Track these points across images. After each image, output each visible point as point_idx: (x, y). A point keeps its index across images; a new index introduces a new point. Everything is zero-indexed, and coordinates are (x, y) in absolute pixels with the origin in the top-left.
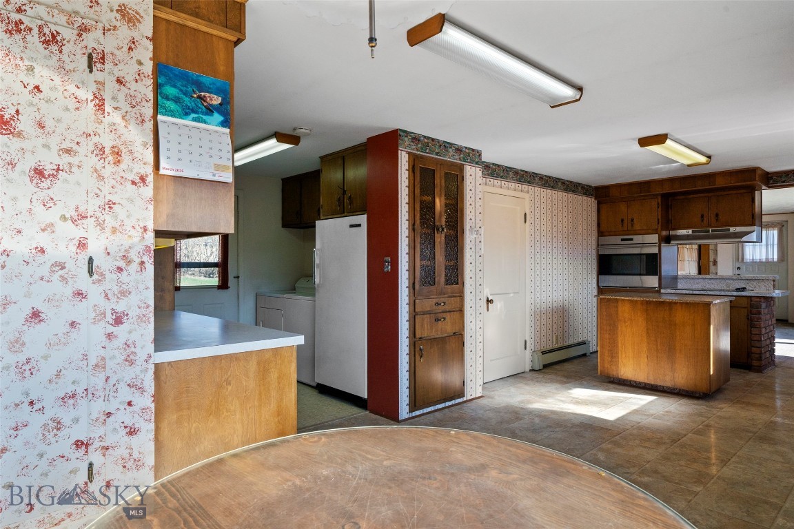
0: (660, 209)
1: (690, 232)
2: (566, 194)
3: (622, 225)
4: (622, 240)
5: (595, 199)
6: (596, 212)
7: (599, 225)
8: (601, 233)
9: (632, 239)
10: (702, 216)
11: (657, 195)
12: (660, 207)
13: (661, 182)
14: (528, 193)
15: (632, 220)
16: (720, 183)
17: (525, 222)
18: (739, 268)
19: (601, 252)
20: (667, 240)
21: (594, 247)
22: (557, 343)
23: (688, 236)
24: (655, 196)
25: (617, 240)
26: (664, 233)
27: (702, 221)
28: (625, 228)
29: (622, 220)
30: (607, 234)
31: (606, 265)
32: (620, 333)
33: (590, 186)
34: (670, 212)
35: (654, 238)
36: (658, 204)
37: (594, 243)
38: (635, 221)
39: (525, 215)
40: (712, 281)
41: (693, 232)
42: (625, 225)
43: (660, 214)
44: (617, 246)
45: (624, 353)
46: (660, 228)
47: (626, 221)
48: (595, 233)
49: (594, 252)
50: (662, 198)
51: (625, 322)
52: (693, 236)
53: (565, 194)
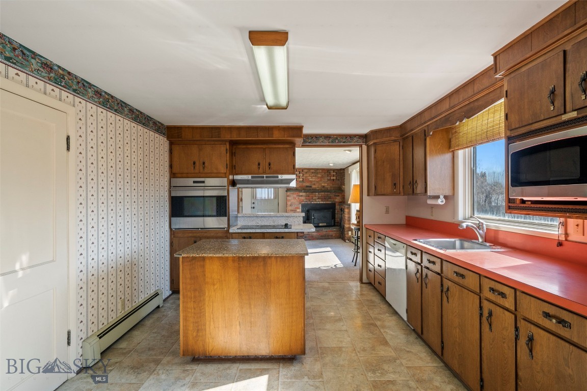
0: (228, 154)
1: (249, 177)
2: (136, 125)
3: (194, 167)
4: (194, 182)
5: (168, 138)
6: (168, 151)
7: (171, 166)
8: (173, 175)
9: (203, 182)
10: (259, 164)
11: (226, 141)
12: (228, 152)
13: (230, 129)
14: (74, 106)
15: (204, 163)
16: (277, 136)
17: (68, 149)
18: (254, 203)
19: (173, 194)
20: (233, 183)
21: (167, 188)
22: (124, 308)
23: (248, 180)
24: (224, 142)
25: (190, 182)
26: (231, 177)
27: (259, 168)
28: (197, 171)
29: (194, 163)
30: (179, 175)
31: (178, 207)
32: (207, 299)
33: (162, 124)
34: (234, 159)
35: (224, 181)
36: (227, 149)
37: (167, 184)
38: (206, 164)
39: (68, 138)
40: (263, 218)
41: (252, 177)
42: (197, 167)
43: (228, 159)
44: (190, 188)
45: (212, 323)
46: (228, 172)
47: (197, 164)
48: (167, 174)
49: (167, 194)
50: (229, 144)
51: (214, 285)
52: (252, 181)
53: (133, 124)
